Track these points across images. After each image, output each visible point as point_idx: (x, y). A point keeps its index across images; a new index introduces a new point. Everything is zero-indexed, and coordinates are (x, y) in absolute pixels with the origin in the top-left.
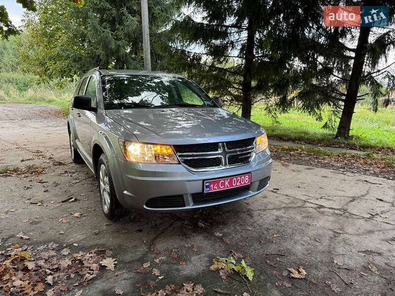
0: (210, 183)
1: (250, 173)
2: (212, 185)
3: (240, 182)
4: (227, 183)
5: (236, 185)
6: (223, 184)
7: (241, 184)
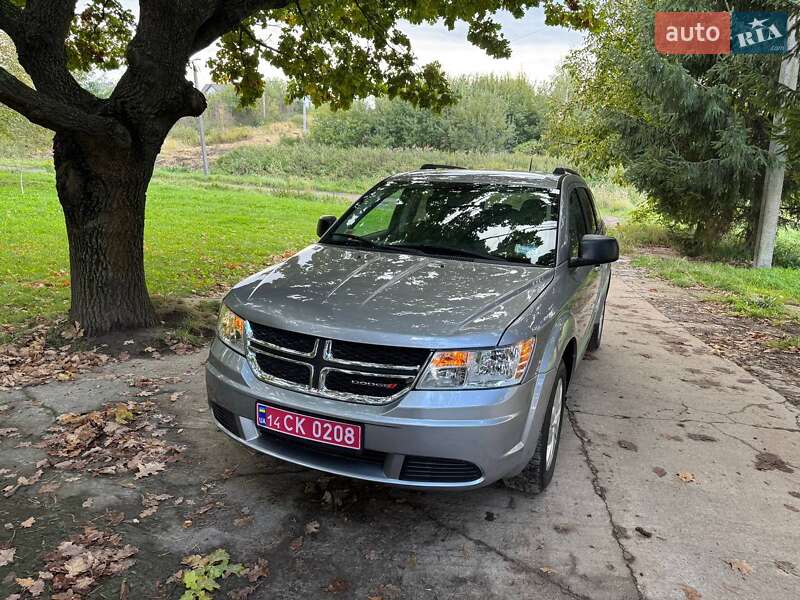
0: (269, 412)
1: (362, 424)
2: (270, 417)
3: (331, 435)
4: (299, 425)
5: (321, 438)
6: (292, 423)
7: (333, 440)
